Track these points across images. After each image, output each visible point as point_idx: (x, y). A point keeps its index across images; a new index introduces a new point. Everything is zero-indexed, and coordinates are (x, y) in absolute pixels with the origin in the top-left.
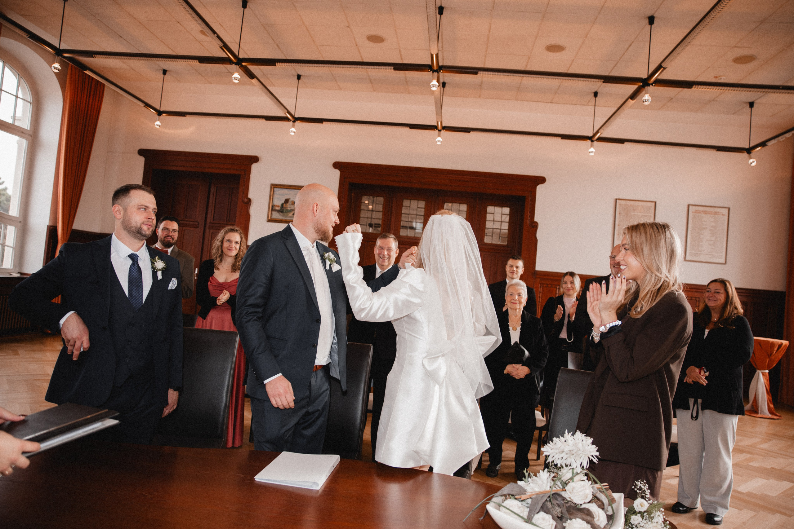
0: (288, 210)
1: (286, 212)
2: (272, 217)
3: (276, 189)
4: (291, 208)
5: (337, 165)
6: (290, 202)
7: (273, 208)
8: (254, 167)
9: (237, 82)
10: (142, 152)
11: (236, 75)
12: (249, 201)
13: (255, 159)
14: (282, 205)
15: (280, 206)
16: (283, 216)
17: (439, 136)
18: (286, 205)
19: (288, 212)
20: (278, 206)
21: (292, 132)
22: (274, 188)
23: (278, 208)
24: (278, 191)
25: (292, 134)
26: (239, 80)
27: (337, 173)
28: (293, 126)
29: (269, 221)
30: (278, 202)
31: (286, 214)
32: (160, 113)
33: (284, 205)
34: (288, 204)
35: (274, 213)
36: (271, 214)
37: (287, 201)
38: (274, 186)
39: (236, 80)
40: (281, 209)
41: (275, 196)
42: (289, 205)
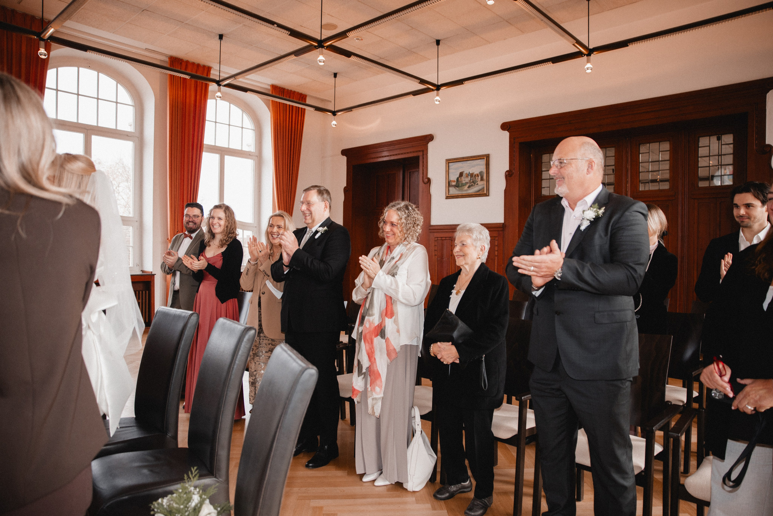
0: (463, 183)
1: (461, 186)
2: (450, 193)
3: (450, 164)
4: (466, 181)
5: (505, 126)
6: (464, 175)
7: (449, 184)
8: (431, 145)
9: (322, 64)
10: (345, 152)
11: (321, 58)
12: (429, 180)
13: (429, 138)
14: (458, 179)
15: (456, 180)
16: (459, 190)
17: (588, 61)
18: (461, 179)
19: (463, 186)
20: (454, 181)
21: (436, 100)
22: (449, 163)
23: (454, 184)
24: (453, 166)
25: (437, 103)
26: (324, 62)
27: (506, 135)
28: (437, 95)
29: (447, 198)
30: (454, 177)
31: (460, 188)
32: (334, 113)
33: (459, 179)
34: (462, 178)
35: (451, 189)
36: (449, 190)
37: (461, 174)
38: (449, 161)
39: (321, 62)
40: (456, 184)
41: (450, 171)
42: (464, 178)
